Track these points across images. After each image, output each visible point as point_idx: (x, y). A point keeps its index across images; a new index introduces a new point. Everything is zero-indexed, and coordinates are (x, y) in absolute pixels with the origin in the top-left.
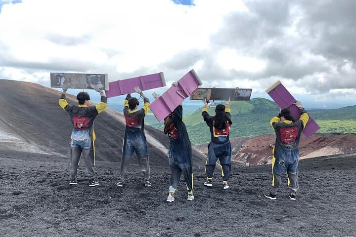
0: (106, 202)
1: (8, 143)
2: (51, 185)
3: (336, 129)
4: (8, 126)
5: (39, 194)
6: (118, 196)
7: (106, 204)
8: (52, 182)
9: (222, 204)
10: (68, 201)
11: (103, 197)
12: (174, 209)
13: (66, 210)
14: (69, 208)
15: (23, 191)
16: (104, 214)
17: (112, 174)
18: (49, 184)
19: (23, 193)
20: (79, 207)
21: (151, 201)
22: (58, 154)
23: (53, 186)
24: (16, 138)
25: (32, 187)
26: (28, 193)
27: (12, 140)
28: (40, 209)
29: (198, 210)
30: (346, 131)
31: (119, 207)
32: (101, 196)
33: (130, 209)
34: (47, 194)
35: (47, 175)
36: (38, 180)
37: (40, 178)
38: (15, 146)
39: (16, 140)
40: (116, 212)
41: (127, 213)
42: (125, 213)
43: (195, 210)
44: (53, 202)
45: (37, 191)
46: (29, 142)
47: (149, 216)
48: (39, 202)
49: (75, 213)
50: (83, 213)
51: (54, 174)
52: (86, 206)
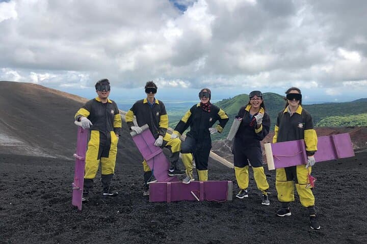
0: (112, 220)
1: (10, 147)
2: (42, 198)
3: (349, 123)
4: (10, 128)
5: (24, 210)
6: (128, 210)
7: (112, 222)
8: (44, 193)
9: (265, 218)
10: (61, 220)
11: (107, 212)
12: (203, 228)
13: (57, 234)
14: (61, 230)
15: (5, 207)
16: (109, 238)
17: (118, 180)
18: (39, 195)
19: (4, 209)
20: (75, 228)
21: (170, 217)
22: (63, 157)
23: (45, 198)
24: (19, 141)
25: (18, 201)
26: (11, 209)
27: (15, 144)
28: (22, 233)
29: (236, 228)
30: (360, 124)
31: (129, 227)
32: (104, 211)
33: (144, 229)
34: (35, 210)
35: (39, 184)
36: (28, 191)
37: (30, 188)
38: (18, 150)
39: (18, 144)
40: (125, 235)
41: (141, 236)
42: (137, 237)
43: (231, 228)
44: (41, 222)
45: (22, 206)
46: (32, 146)
47: (170, 239)
48: (22, 223)
49: (70, 238)
50: (80, 238)
51: (48, 182)
52: (84, 227)
